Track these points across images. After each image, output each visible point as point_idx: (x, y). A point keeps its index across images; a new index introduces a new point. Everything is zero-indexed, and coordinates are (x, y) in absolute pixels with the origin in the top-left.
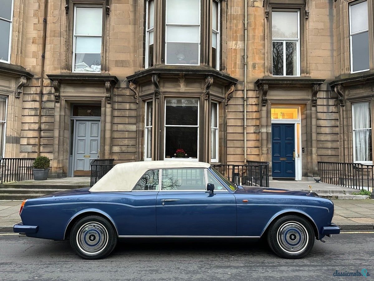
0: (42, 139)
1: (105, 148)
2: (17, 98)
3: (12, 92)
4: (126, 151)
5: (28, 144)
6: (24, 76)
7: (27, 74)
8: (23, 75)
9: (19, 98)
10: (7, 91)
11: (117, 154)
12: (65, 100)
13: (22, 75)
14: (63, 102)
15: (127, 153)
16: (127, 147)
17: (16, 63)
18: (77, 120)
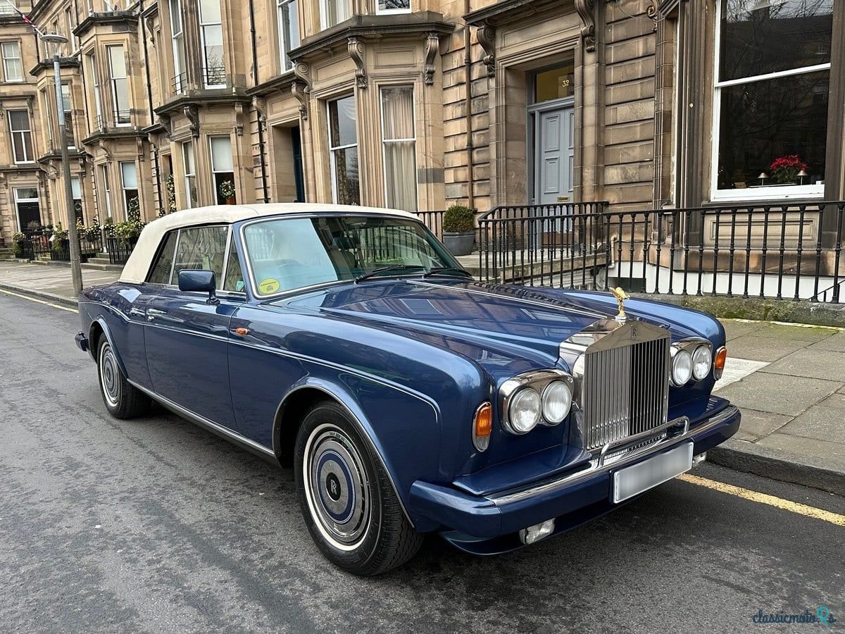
0: (475, 168)
1: (585, 174)
2: (428, 84)
3: (417, 74)
4: (637, 179)
5: (456, 182)
6: (432, 32)
7: (437, 27)
8: (430, 30)
9: (432, 84)
10: (410, 74)
11: (615, 187)
12: (506, 68)
13: (428, 32)
14: (501, 74)
15: (639, 184)
16: (640, 167)
17: (420, 8)
18: (542, 113)
